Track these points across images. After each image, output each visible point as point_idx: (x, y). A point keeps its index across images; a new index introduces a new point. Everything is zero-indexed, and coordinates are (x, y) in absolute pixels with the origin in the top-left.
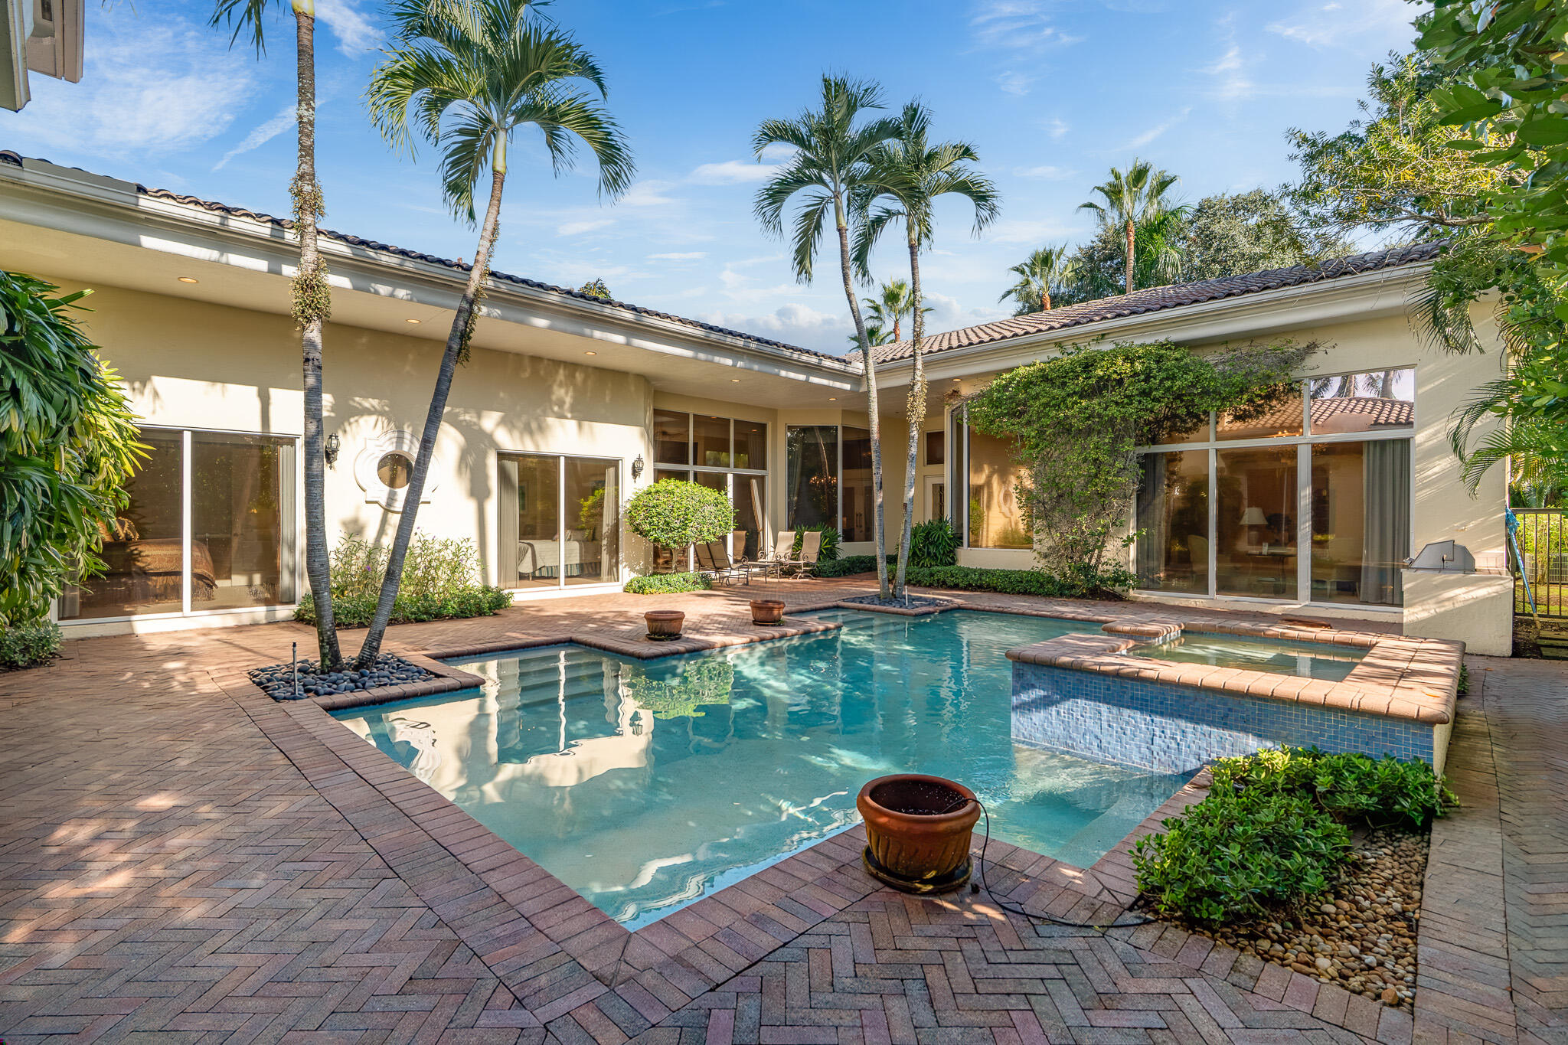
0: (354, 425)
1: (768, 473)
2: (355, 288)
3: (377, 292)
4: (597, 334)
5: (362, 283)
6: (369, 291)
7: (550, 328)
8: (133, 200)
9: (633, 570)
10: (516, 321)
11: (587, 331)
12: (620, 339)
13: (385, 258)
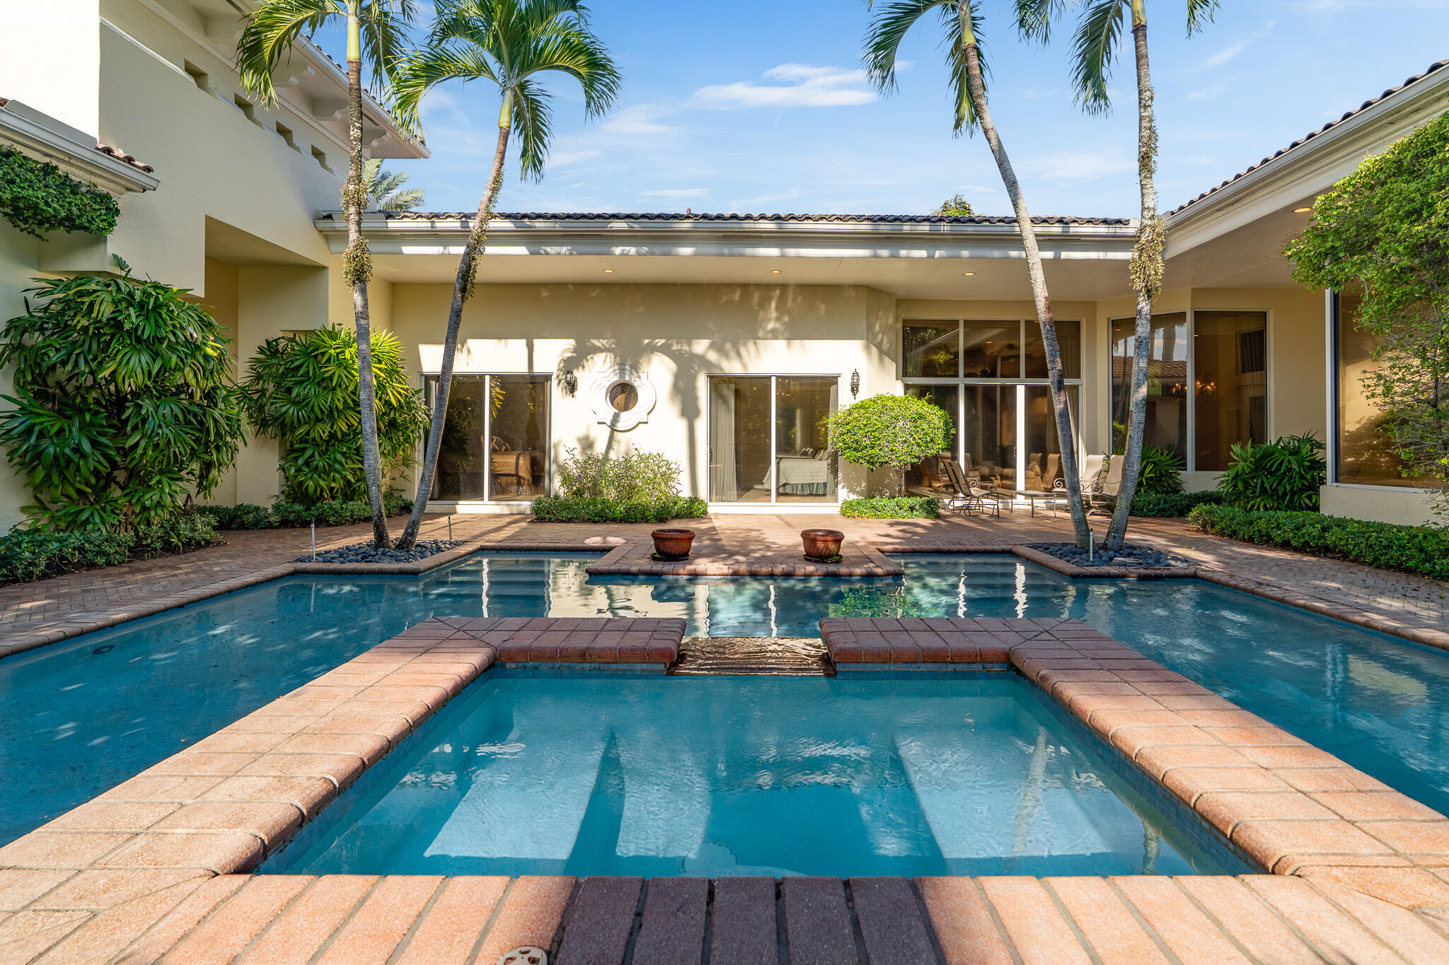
0: (590, 361)
1: (1083, 382)
2: (532, 253)
3: (547, 254)
5: (534, 248)
6: (540, 254)
7: (696, 254)
8: (384, 225)
9: (852, 490)
10: (664, 255)
12: (774, 252)
13: (539, 224)
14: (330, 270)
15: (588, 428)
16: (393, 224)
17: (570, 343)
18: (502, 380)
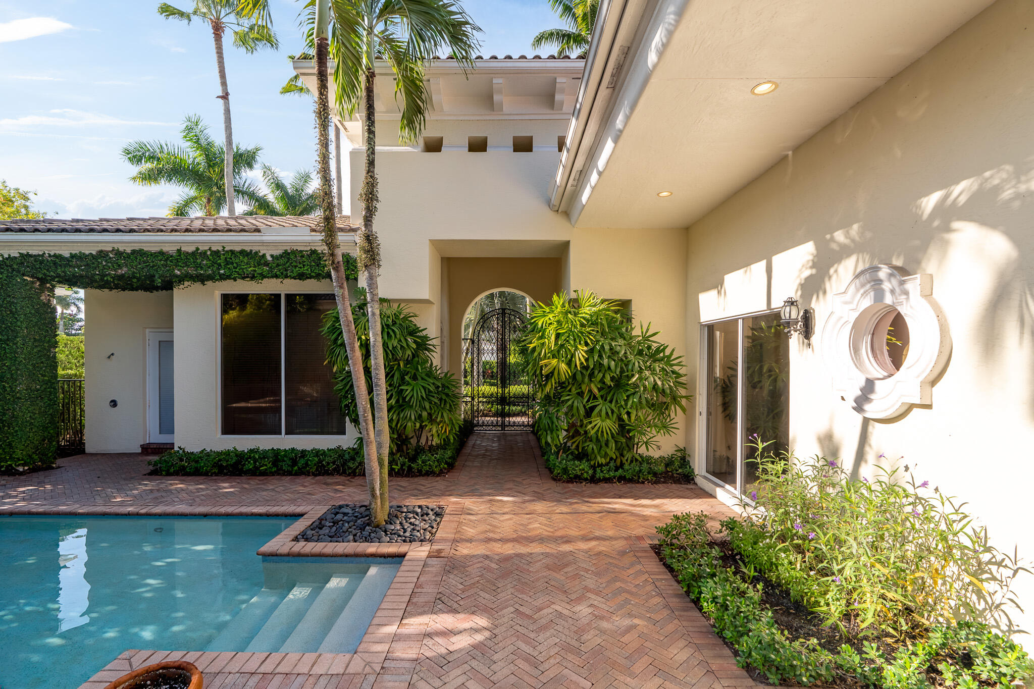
14: (571, 245)
17: (809, 251)
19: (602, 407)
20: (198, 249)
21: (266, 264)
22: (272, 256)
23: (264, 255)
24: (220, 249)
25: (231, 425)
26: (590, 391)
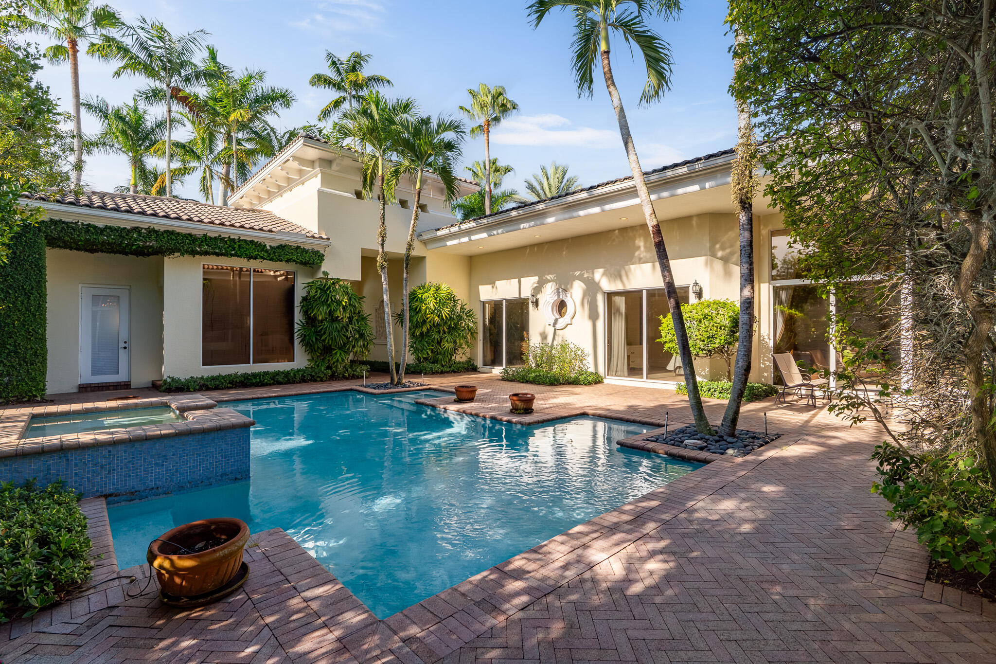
0: (545, 288)
4: (582, 213)
5: (489, 233)
7: (556, 221)
8: (436, 234)
10: (543, 224)
11: (575, 214)
12: (596, 210)
14: (427, 259)
15: (545, 327)
16: (439, 233)
17: (536, 279)
18: (510, 302)
19: (449, 337)
20: (220, 236)
21: (267, 251)
22: (270, 246)
23: (265, 245)
24: (237, 238)
25: (209, 359)
26: (444, 330)
